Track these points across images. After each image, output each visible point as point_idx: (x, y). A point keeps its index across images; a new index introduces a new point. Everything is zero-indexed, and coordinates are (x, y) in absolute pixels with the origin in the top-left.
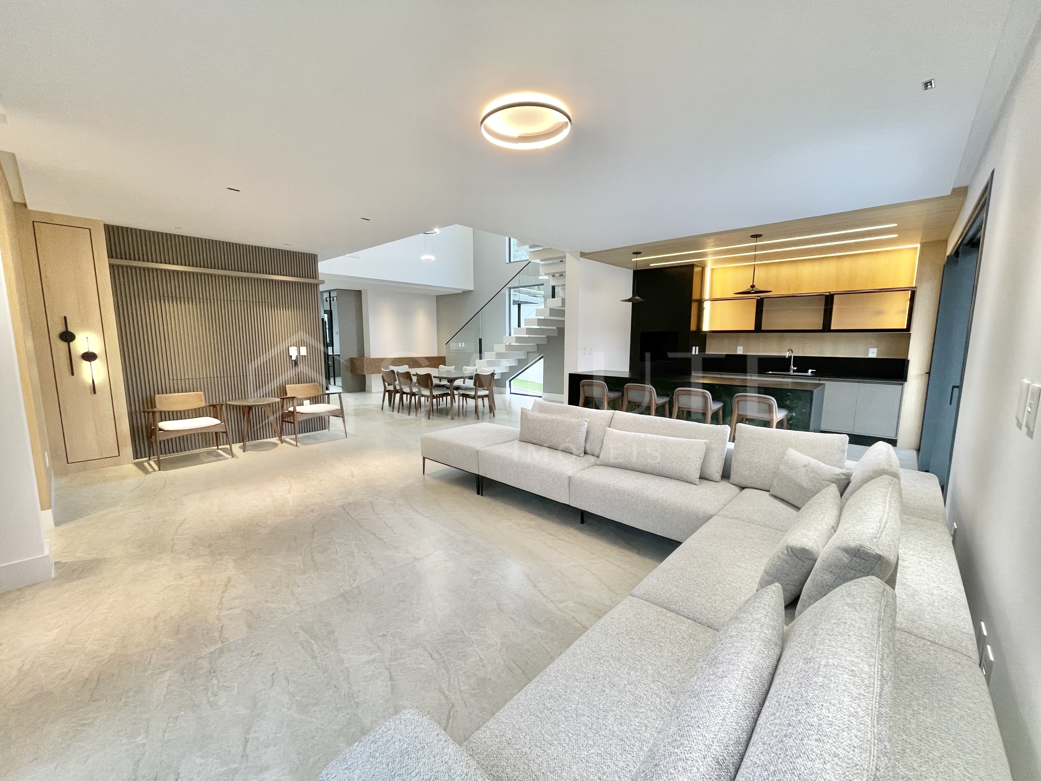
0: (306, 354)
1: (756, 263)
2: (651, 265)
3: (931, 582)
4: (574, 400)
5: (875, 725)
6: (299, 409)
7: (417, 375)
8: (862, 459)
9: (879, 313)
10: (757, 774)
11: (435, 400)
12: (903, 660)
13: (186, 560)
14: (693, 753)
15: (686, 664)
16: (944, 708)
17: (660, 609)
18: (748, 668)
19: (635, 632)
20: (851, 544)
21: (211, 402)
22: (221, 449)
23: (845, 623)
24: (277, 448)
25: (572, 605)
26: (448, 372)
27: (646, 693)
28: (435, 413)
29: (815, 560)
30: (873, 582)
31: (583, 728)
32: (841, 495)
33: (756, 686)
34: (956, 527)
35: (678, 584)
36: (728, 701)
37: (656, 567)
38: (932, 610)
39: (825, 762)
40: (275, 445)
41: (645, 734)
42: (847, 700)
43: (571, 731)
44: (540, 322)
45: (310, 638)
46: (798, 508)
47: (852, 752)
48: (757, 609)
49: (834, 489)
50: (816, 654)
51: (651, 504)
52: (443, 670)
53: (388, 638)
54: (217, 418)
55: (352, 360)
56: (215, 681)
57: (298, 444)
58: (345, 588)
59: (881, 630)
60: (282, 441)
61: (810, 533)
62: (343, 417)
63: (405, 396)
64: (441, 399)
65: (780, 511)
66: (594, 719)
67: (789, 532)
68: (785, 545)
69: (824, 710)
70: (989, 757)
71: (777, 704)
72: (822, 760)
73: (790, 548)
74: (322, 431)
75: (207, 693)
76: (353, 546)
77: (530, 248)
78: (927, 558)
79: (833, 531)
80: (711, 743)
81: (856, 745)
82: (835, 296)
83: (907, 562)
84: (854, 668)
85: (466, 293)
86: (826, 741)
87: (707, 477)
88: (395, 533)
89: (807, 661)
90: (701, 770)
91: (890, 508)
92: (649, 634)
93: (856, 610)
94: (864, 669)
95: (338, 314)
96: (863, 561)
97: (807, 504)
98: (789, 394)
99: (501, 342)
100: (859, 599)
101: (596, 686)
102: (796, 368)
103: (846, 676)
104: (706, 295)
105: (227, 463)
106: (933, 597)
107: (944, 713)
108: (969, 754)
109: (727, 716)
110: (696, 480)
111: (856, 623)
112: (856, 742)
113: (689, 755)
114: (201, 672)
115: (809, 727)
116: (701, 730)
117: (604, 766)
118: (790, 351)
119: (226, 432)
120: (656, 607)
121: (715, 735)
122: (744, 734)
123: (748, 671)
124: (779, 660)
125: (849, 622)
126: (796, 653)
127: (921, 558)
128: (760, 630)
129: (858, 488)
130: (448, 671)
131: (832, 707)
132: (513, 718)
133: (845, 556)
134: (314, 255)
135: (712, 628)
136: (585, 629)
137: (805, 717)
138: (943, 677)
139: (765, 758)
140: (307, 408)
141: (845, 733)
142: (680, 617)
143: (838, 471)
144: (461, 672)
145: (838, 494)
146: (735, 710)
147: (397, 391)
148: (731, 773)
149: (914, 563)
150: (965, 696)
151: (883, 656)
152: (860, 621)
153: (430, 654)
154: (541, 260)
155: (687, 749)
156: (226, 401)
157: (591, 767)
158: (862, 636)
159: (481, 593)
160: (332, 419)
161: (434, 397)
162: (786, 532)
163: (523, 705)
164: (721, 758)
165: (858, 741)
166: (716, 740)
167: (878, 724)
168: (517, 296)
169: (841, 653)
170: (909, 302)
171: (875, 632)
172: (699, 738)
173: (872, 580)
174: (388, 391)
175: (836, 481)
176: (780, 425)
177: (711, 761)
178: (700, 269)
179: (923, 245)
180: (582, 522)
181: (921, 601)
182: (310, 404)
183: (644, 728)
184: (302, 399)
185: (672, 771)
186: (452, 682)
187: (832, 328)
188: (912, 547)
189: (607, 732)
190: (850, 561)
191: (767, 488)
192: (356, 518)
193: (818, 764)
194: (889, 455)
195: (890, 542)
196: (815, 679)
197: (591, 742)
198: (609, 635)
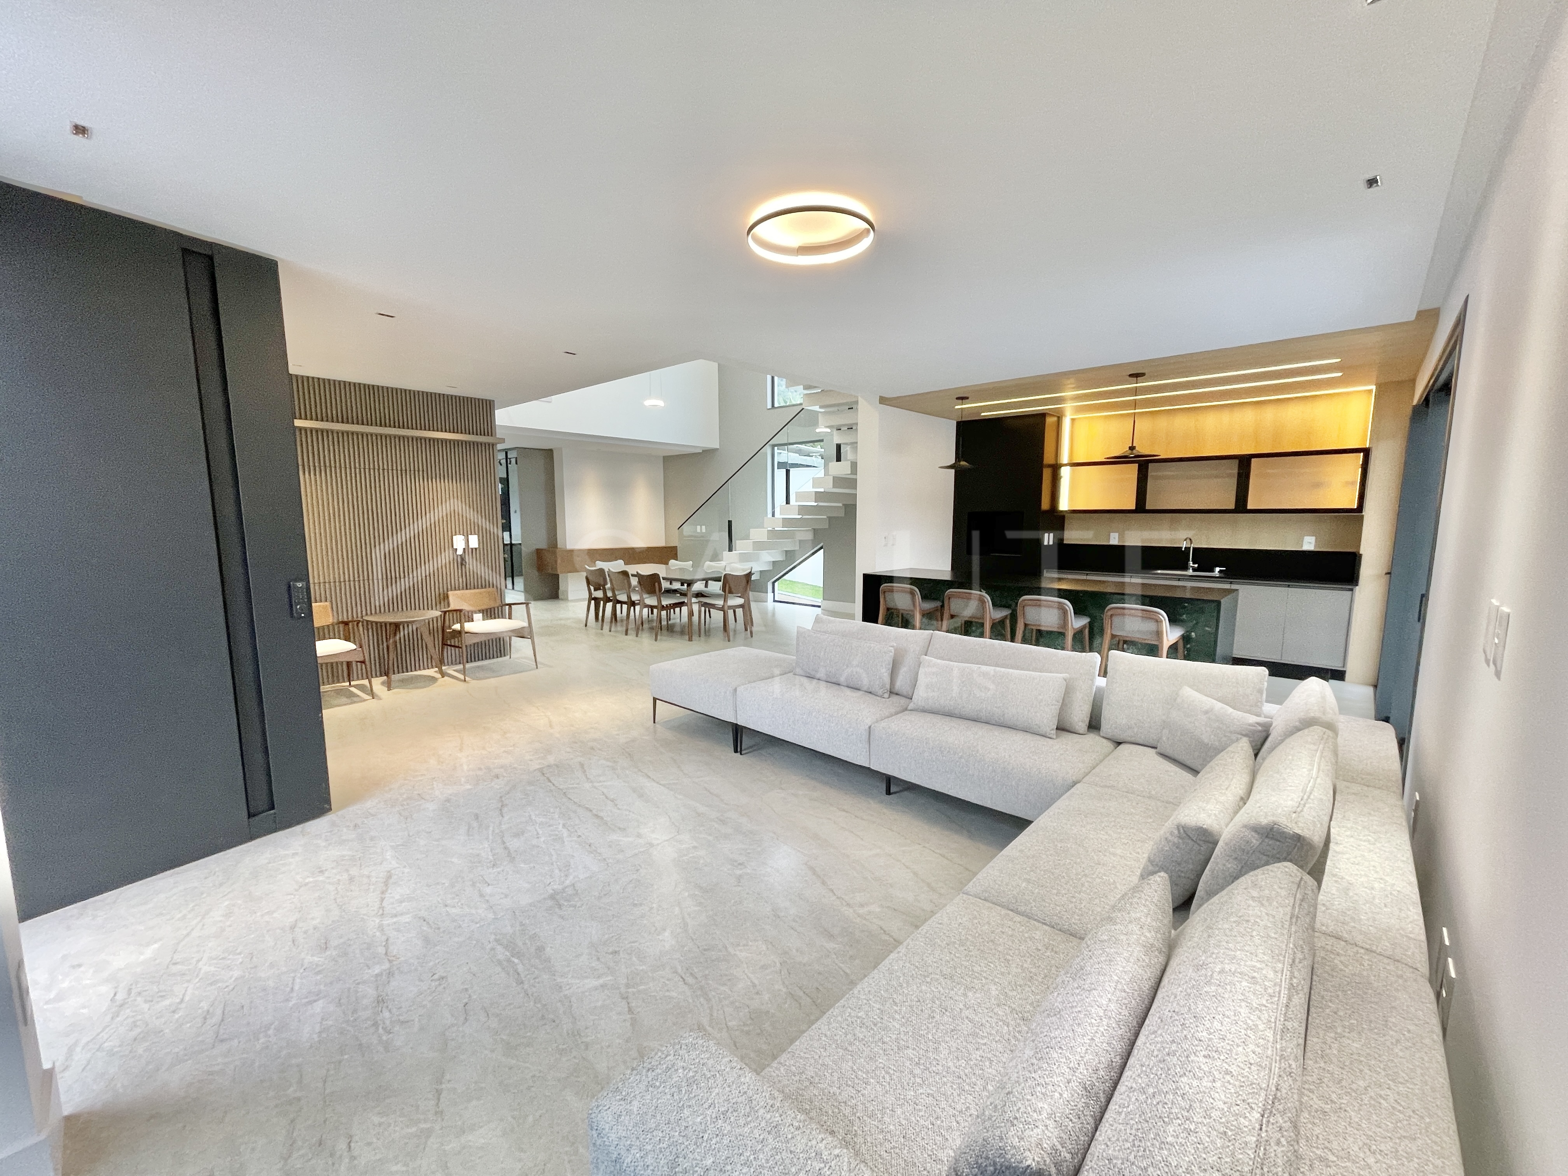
0: (477, 546)
1: (1137, 411)
2: (983, 414)
3: (1373, 872)
4: (870, 614)
5: (1278, 1040)
6: (468, 626)
7: (637, 575)
8: (1287, 703)
9: (1317, 485)
10: (1133, 1099)
11: (664, 613)
12: (1327, 972)
13: (324, 847)
14: (1055, 1077)
15: (1042, 982)
16: (1376, 1031)
17: (1004, 912)
18: (1123, 978)
19: (972, 942)
20: (1262, 820)
21: (340, 618)
22: (355, 686)
23: (1248, 921)
24: (435, 685)
25: (878, 910)
26: (682, 570)
27: (989, 1019)
28: (665, 632)
29: (1215, 843)
30: (1287, 870)
31: (908, 1063)
32: (1256, 755)
33: (1133, 1001)
34: (1418, 799)
35: (1029, 877)
36: (1097, 1018)
37: (995, 856)
38: (1370, 908)
39: (1214, 1080)
40: (433, 679)
41: (990, 1070)
42: (1244, 1011)
43: (892, 1067)
44: (819, 496)
45: (513, 957)
46: (1195, 772)
47: (1247, 1070)
48: (1136, 906)
49: (1244, 747)
50: (1210, 960)
51: (988, 767)
52: (702, 999)
53: (622, 955)
54: (347, 639)
55: (539, 552)
56: (386, 1014)
57: (467, 679)
58: (555, 887)
59: (1293, 930)
60: (443, 674)
61: (1210, 806)
62: (532, 638)
63: (618, 606)
64: (672, 610)
65: (1171, 776)
66: (921, 1052)
67: (1182, 805)
68: (1175, 823)
69: (1216, 1023)
70: (1428, 1087)
71: (1159, 1020)
72: (1211, 1078)
73: (1183, 827)
74: (500, 659)
75: (377, 1028)
76: (560, 827)
77: (805, 389)
78: (1369, 841)
79: (1241, 803)
80: (1077, 1066)
81: (1253, 1062)
82: (1254, 461)
83: (1341, 846)
84: (1255, 974)
85: (708, 453)
86: (1216, 1057)
87: (1068, 727)
88: (619, 809)
89: (1198, 968)
90: (1065, 1096)
91: (1318, 772)
92: (991, 944)
93: (1263, 905)
94: (1269, 976)
95: (519, 484)
96: (1278, 843)
97: (1208, 766)
98: (1186, 605)
99: (761, 526)
100: (1267, 892)
101: (922, 1010)
102: (1196, 565)
103: (1244, 984)
104: (1065, 458)
105: (366, 706)
106: (1373, 892)
107: (1376, 1037)
108: (1401, 1083)
109: (1097, 1035)
110: (1052, 732)
111: (1262, 921)
112: (1253, 1058)
113: (1050, 1079)
114: (365, 1002)
115: (1197, 1042)
116: (1064, 1051)
117: (937, 1109)
118: (1188, 540)
119: (363, 662)
120: (999, 908)
121: (1081, 1057)
122: (1118, 1057)
123: (1123, 982)
124: (1163, 972)
125: (1252, 919)
126: (1185, 959)
127: (1361, 840)
128: (1139, 933)
129: (1279, 744)
130: (708, 1000)
131: (1225, 1019)
132: (814, 1051)
133: (1254, 837)
134: (490, 401)
135: (1076, 937)
136: (898, 943)
137: (1192, 1031)
138: (1379, 994)
139: (1142, 1081)
140: (479, 625)
141: (1240, 1049)
142: (1033, 922)
143: (1253, 719)
144: (727, 1002)
145: (1251, 752)
146: (1106, 1028)
147: (607, 600)
148: (1101, 1102)
149: (1351, 847)
150: (1405, 1016)
151: (1294, 961)
152: (1266, 917)
153: (682, 978)
154: (821, 407)
155: (1047, 1073)
156: (362, 617)
157: (920, 1110)
158: (1269, 936)
159: (748, 894)
160: (516, 642)
161: (663, 608)
162: (1178, 806)
163: (826, 1036)
164: (1088, 1083)
165: (1255, 1057)
166: (1083, 1062)
167: (1281, 1039)
168: (782, 456)
169: (1240, 956)
170: (1360, 469)
171: (1285, 932)
172: (1061, 1060)
173: (1286, 867)
174: (595, 599)
175: (1248, 734)
176: (1173, 651)
177: (1076, 1086)
178: (1055, 419)
179: (1379, 386)
180: (888, 792)
181: (1356, 898)
182: (483, 620)
183: (987, 1063)
184: (472, 612)
185: (1029, 1097)
186: (715, 1014)
187: (1249, 507)
188: (1349, 825)
189: (940, 1068)
190: (1260, 844)
191: (1154, 744)
192: (561, 787)
193: (1206, 1083)
194: (1324, 698)
195: (1314, 817)
196: (1207, 989)
197: (919, 1080)
198: (937, 945)
